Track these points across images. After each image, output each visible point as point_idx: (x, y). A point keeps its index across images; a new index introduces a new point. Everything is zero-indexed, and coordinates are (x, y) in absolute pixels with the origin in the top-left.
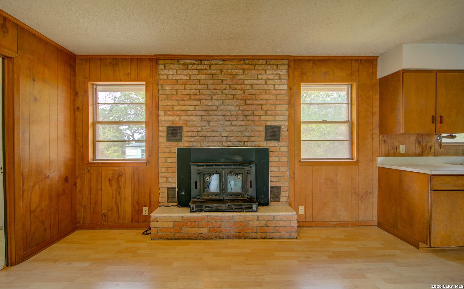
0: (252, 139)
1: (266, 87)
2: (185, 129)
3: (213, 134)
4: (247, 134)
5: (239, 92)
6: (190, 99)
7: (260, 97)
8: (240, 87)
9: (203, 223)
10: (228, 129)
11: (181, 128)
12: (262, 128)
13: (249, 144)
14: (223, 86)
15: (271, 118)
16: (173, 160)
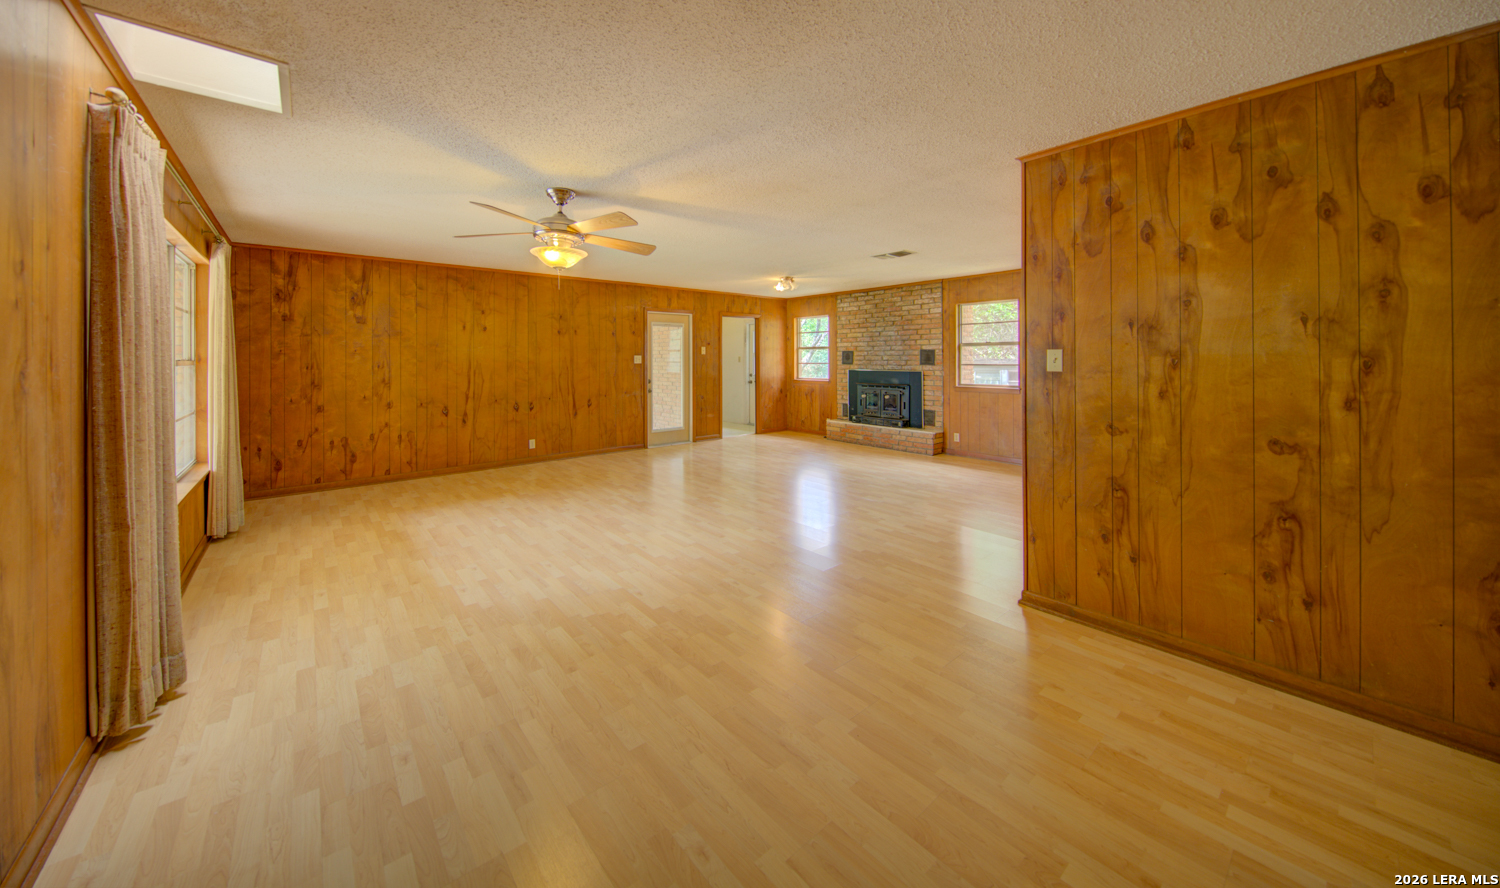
0: (909, 363)
1: (921, 312)
2: (855, 354)
3: (876, 358)
4: (904, 358)
5: (898, 319)
6: (859, 327)
7: (916, 322)
8: (897, 313)
10: (889, 353)
11: (852, 352)
12: (917, 352)
13: (906, 367)
14: (884, 314)
15: (926, 342)
16: (846, 380)
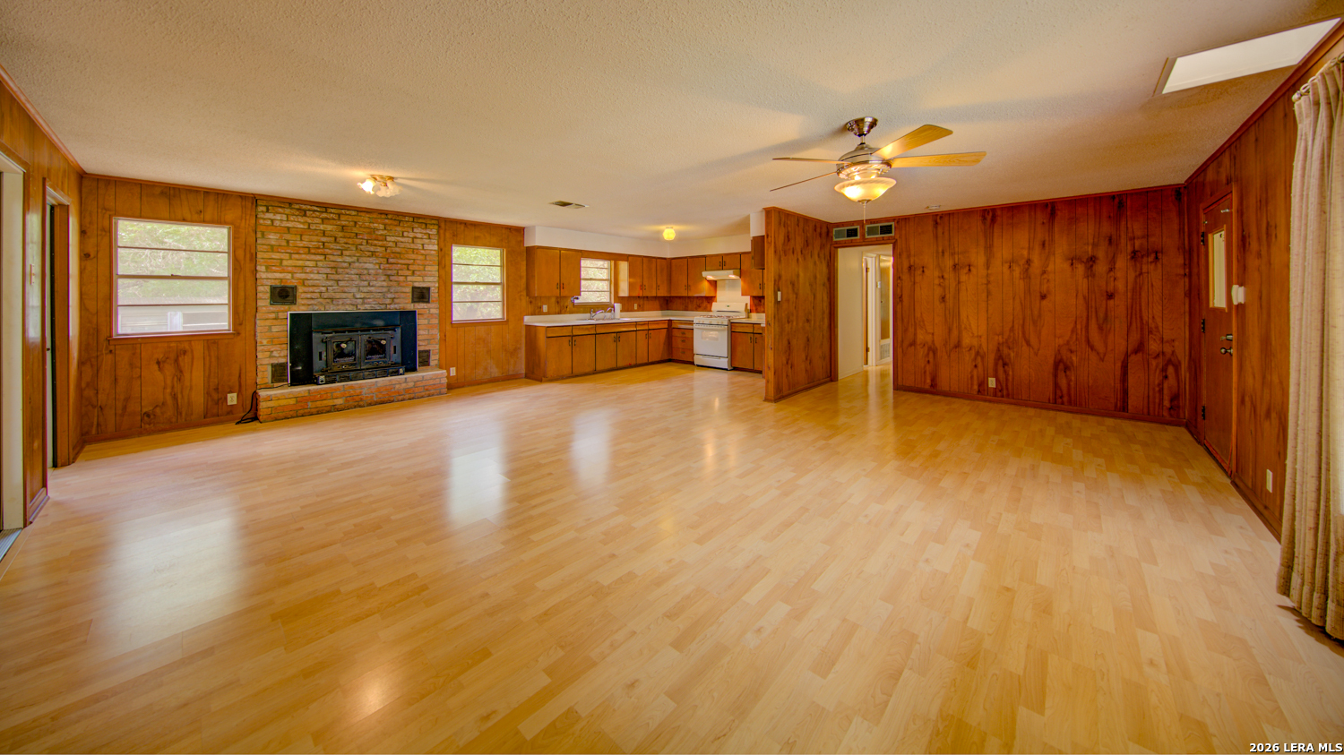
0: (396, 300)
1: (413, 246)
2: (300, 289)
3: (344, 295)
4: (390, 296)
5: (379, 249)
6: (309, 253)
7: (406, 256)
8: (380, 243)
9: (338, 394)
10: (365, 290)
11: (294, 289)
12: (409, 290)
13: (392, 306)
14: (358, 241)
15: (420, 279)
16: (283, 329)
